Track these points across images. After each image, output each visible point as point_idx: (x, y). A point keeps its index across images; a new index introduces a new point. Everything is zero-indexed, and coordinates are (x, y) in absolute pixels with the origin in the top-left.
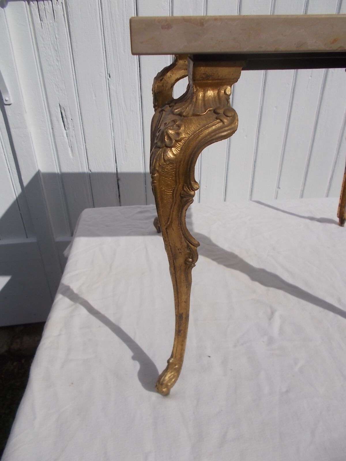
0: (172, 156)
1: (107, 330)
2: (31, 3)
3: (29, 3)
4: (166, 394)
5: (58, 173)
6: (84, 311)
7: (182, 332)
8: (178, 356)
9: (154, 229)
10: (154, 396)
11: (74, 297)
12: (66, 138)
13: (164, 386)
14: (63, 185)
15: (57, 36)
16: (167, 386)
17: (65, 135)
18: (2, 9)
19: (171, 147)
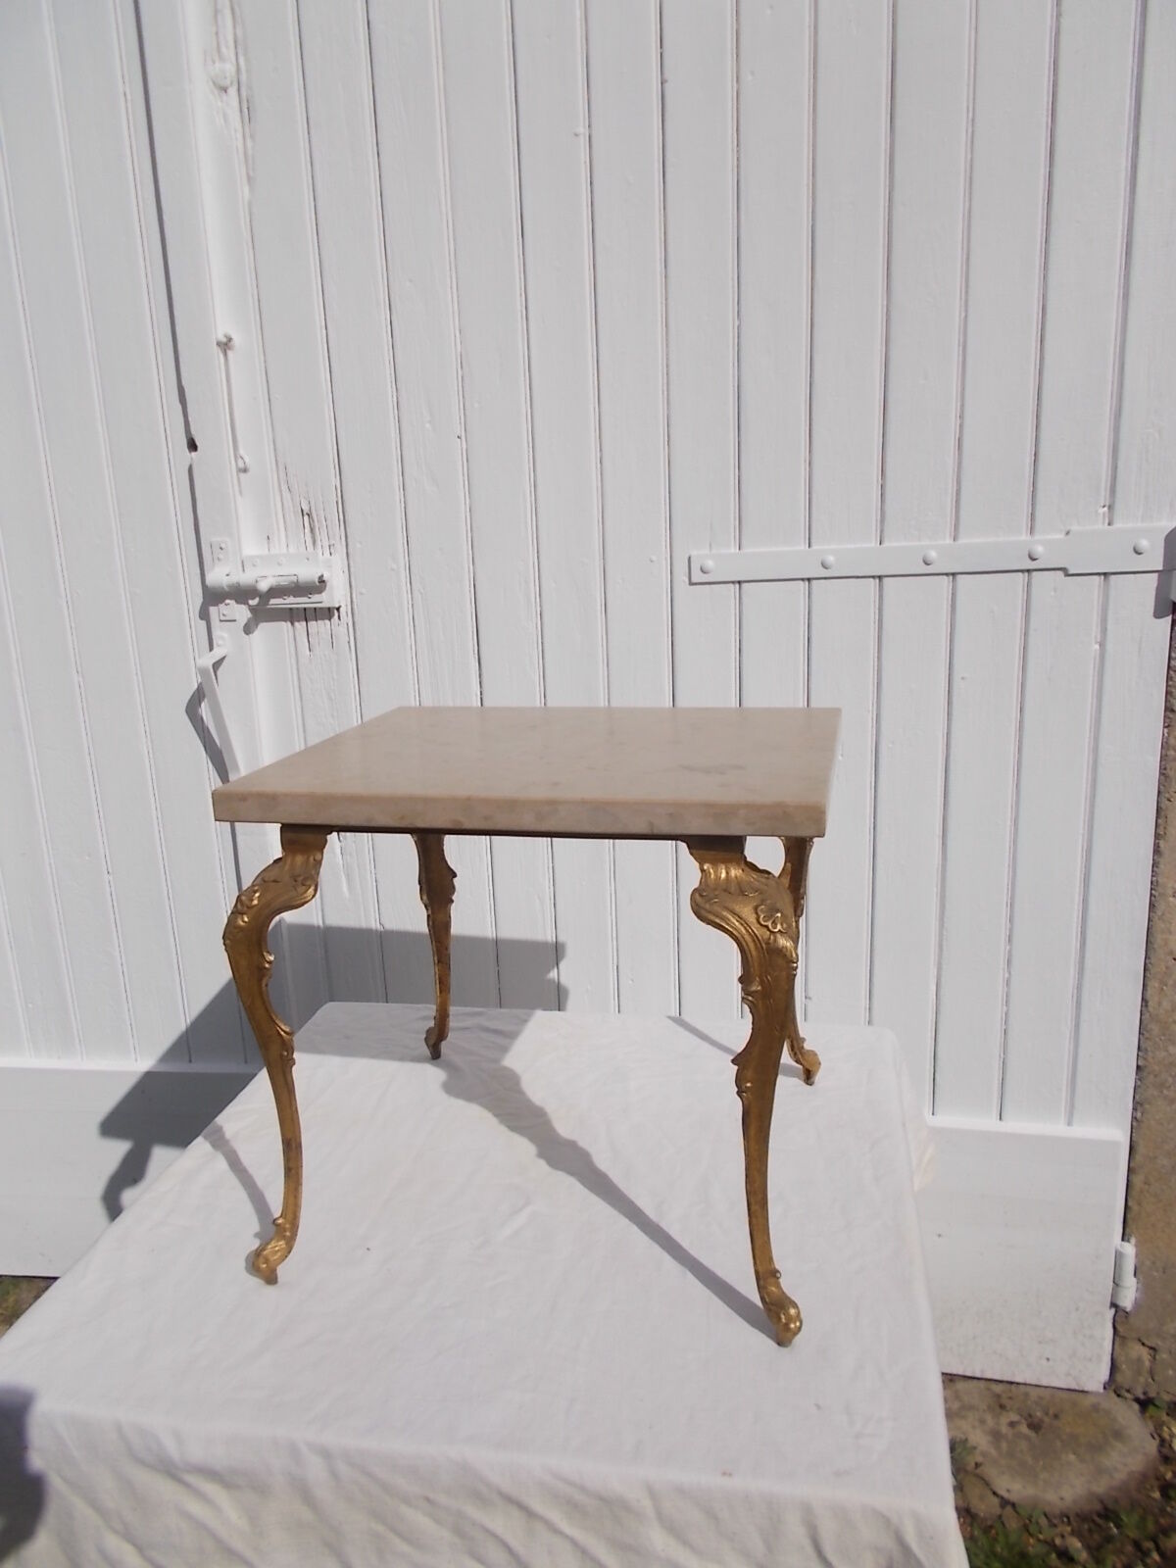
0: (242, 923)
1: (241, 1194)
2: (296, 624)
3: (292, 624)
4: (271, 1279)
5: (319, 927)
6: (222, 1164)
7: (293, 1171)
8: (290, 1216)
9: (426, 1052)
10: (255, 1282)
11: (220, 1143)
12: (340, 857)
13: (261, 1260)
14: (326, 952)
15: (335, 677)
16: (267, 1261)
17: (338, 851)
18: (247, 636)
19: (242, 914)
